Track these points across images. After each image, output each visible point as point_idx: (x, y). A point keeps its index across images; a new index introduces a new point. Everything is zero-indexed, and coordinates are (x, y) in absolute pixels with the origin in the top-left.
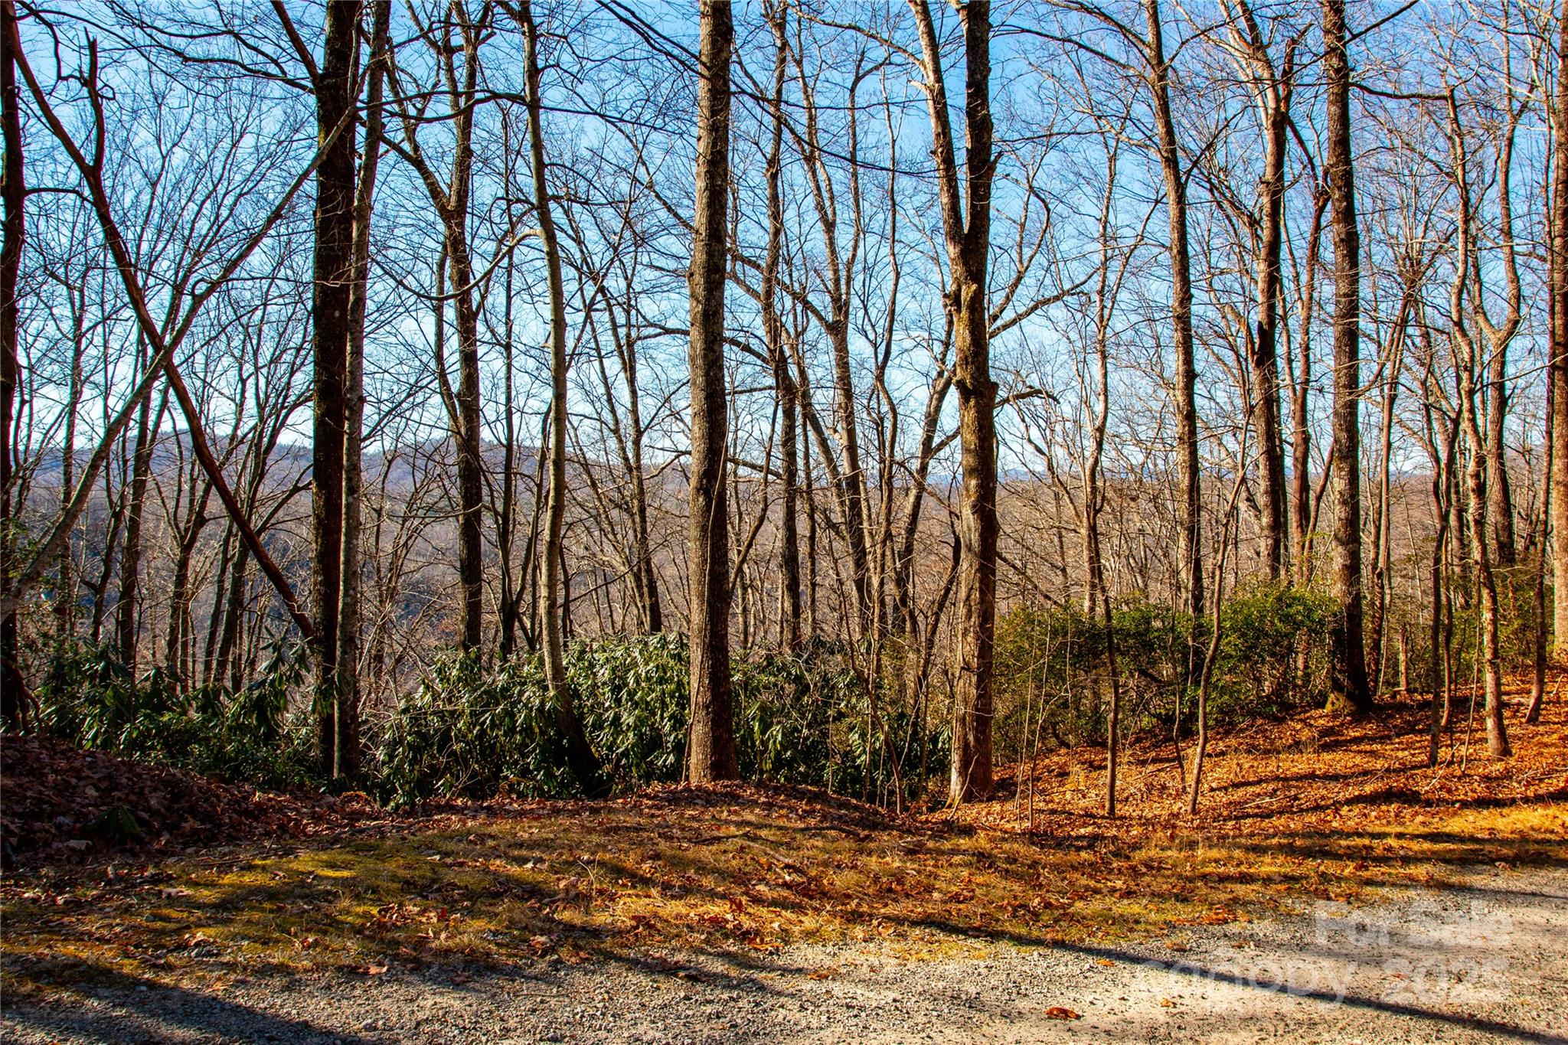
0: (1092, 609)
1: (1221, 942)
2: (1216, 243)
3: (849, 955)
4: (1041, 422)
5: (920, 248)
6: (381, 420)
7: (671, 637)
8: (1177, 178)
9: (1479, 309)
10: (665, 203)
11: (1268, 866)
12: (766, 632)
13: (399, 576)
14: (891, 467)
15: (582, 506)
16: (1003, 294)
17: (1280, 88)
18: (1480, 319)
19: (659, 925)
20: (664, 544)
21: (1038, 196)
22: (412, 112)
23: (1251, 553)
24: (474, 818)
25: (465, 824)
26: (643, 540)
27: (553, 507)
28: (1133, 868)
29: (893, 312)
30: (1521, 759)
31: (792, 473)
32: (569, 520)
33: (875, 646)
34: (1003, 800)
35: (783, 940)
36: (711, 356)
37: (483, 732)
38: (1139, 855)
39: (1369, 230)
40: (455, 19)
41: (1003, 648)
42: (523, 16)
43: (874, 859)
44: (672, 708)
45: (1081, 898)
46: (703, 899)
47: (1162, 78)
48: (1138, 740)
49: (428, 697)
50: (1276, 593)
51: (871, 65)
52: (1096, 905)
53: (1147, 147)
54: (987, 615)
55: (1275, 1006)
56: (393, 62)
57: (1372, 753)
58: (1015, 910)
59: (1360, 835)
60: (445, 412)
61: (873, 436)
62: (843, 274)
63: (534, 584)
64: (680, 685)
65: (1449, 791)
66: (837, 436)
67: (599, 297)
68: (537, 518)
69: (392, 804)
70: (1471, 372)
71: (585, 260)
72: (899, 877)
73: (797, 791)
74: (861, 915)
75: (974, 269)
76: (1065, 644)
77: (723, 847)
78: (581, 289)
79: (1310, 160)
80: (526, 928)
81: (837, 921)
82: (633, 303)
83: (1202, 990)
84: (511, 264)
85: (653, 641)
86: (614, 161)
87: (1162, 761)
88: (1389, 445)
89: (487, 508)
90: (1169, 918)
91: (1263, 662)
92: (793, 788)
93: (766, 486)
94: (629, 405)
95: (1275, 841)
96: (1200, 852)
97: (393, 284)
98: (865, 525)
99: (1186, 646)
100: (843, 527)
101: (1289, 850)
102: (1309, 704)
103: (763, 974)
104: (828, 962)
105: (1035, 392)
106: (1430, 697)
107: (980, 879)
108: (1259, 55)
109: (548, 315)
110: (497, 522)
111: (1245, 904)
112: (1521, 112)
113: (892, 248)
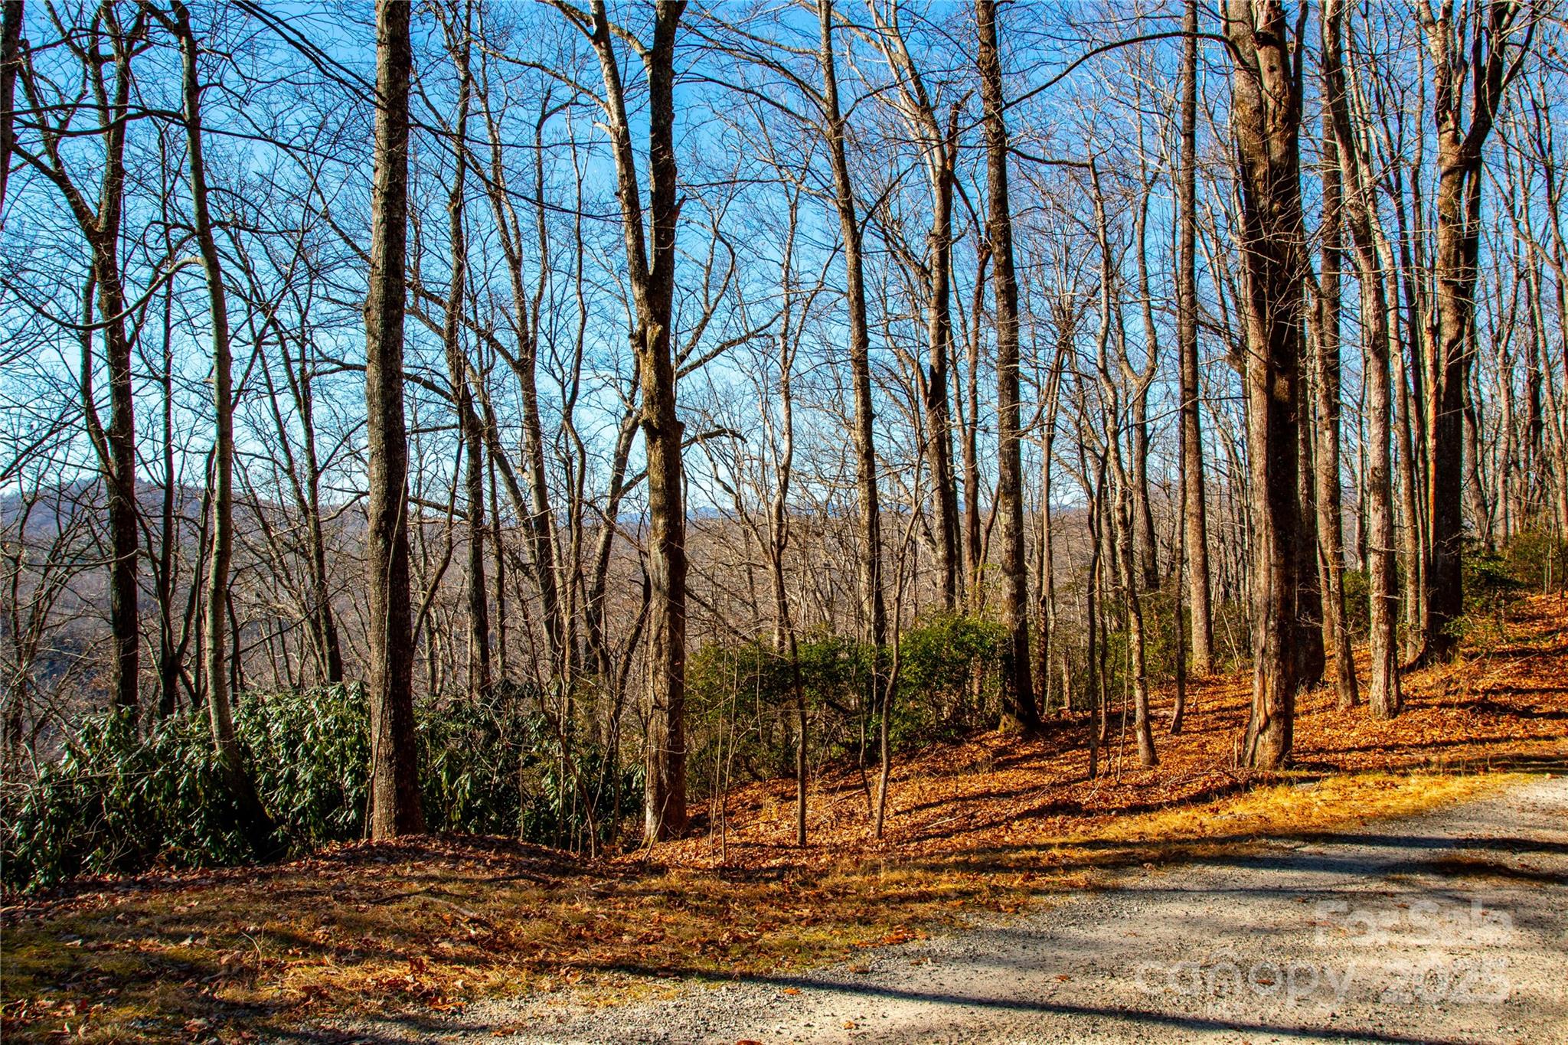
0: (781, 643)
1: (902, 961)
2: (891, 290)
3: (535, 1007)
4: (730, 461)
5: (606, 287)
6: (18, 459)
7: (352, 686)
8: (854, 228)
9: (1124, 357)
10: (342, 234)
11: (945, 883)
12: (455, 678)
13: (40, 631)
14: (580, 506)
15: (252, 550)
16: (690, 334)
17: (946, 148)
18: (1124, 366)
19: (332, 994)
20: (344, 588)
21: (723, 240)
22: (53, 124)
23: (928, 585)
24: (126, 894)
25: (113, 903)
26: (321, 587)
27: (218, 553)
28: (820, 896)
29: (580, 351)
30: (1167, 767)
31: (478, 513)
32: (239, 566)
33: (566, 688)
34: (699, 836)
35: (467, 998)
36: (389, 394)
37: (139, 799)
38: (825, 883)
39: (1027, 282)
40: (104, 27)
41: (694, 685)
42: (181, 29)
43: (563, 905)
44: (353, 761)
45: (769, 929)
46: (381, 962)
47: (838, 132)
48: (828, 769)
49: (74, 764)
50: (951, 623)
51: (557, 105)
52: (784, 935)
53: (825, 197)
54: (677, 653)
55: (950, 1017)
56: (30, 67)
57: (1041, 769)
58: (704, 946)
59: (1028, 848)
60: (94, 451)
61: (561, 474)
62: (530, 312)
63: (199, 636)
64: (361, 737)
65: (1106, 800)
66: (525, 476)
67: (270, 330)
68: (201, 565)
69: (31, 885)
70: (1115, 414)
71: (254, 290)
72: (589, 922)
73: (486, 840)
74: (549, 965)
75: (659, 310)
76: (755, 678)
77: (404, 905)
78: (250, 320)
79: (974, 216)
80: (181, 1011)
81: (523, 974)
82: (308, 336)
83: (883, 1009)
84: (169, 293)
85: (332, 691)
86: (286, 188)
87: (850, 788)
88: (1049, 481)
89: (143, 554)
90: (853, 942)
91: (941, 688)
92: (482, 839)
93: (451, 527)
94: (304, 444)
95: (952, 859)
96: (882, 875)
97: (31, 311)
98: (556, 564)
99: (870, 676)
100: (532, 567)
101: (965, 867)
102: (984, 727)
103: (445, 1036)
104: (514, 1017)
105: (721, 432)
106: (1089, 714)
107: (671, 918)
108: (926, 117)
109: (211, 348)
110: (155, 569)
111: (924, 922)
112: (1153, 181)
113: (579, 287)
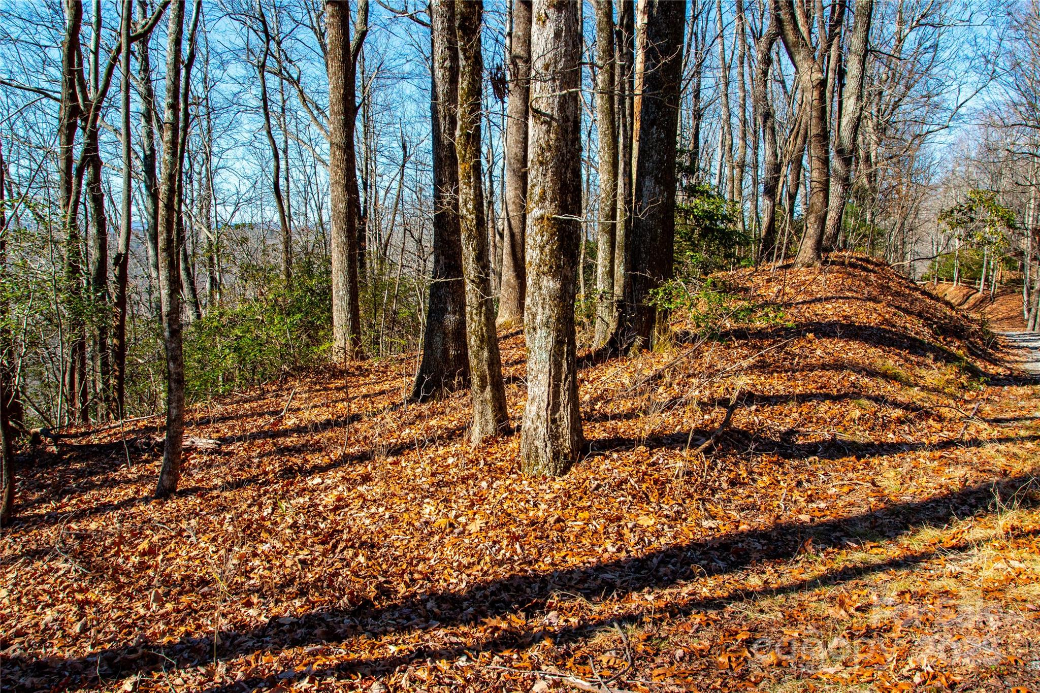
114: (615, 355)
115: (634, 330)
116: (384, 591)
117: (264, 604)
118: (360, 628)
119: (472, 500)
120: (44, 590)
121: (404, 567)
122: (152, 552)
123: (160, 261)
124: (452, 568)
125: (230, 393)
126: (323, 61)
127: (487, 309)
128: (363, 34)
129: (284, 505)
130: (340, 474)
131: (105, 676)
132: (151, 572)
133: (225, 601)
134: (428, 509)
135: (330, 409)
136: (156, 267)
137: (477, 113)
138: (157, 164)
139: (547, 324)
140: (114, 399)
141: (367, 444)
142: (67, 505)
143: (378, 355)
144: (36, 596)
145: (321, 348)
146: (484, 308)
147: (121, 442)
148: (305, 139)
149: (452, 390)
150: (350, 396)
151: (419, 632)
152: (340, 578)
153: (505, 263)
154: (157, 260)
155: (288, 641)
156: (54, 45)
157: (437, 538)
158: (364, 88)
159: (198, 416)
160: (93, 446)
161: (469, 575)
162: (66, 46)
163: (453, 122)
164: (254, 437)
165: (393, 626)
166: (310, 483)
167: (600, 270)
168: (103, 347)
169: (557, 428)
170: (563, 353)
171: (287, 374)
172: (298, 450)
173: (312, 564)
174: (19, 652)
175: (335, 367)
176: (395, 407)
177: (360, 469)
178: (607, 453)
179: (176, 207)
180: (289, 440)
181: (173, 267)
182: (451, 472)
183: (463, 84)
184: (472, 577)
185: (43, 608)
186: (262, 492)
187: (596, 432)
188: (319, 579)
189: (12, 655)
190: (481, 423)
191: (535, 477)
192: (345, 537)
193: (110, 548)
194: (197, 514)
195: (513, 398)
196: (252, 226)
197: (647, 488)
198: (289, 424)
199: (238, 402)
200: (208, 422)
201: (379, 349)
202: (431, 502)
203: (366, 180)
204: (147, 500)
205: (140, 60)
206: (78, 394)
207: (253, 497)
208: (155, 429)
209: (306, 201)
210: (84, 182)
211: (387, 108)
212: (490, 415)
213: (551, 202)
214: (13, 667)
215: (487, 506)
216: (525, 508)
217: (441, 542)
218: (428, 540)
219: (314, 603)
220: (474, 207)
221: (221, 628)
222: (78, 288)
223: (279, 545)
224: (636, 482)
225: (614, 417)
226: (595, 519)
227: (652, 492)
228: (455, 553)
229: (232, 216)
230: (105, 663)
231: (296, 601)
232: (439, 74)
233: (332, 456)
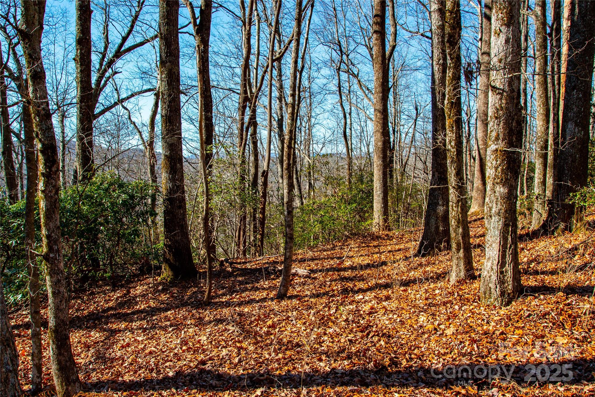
114: (545, 233)
115: (559, 219)
116: (394, 363)
117: (328, 361)
118: (379, 381)
119: (449, 316)
120: (222, 339)
121: (406, 350)
122: (273, 326)
123: (284, 175)
124: (434, 354)
125: (316, 246)
126: (371, 63)
127: (462, 203)
128: (394, 47)
129: (342, 308)
130: (373, 294)
131: (248, 386)
132: (272, 337)
133: (308, 356)
134: (422, 319)
135: (370, 258)
136: (282, 177)
137: (457, 90)
138: (284, 123)
139: (498, 214)
140: (259, 245)
141: (389, 279)
142: (235, 298)
143: (398, 228)
144: (219, 342)
145: (366, 223)
146: (460, 203)
147: (261, 268)
148: (361, 107)
149: (440, 250)
150: (382, 251)
151: (412, 388)
152: (370, 352)
153: (476, 176)
154: (283, 174)
155: (340, 382)
156: (238, 66)
157: (426, 336)
158: (394, 77)
159: (300, 257)
160: (248, 269)
161: (444, 360)
162: (243, 67)
163: (444, 95)
164: (328, 270)
165: (398, 382)
166: (357, 298)
167: (537, 181)
168: (255, 219)
169: (504, 276)
170: (509, 231)
171: (348, 237)
172: (351, 279)
173: (355, 343)
174: (210, 368)
175: (374, 234)
176: (407, 258)
177: (385, 292)
178: (537, 295)
179: (293, 146)
180: (346, 273)
181: (290, 178)
182: (437, 298)
183: (449, 74)
184: (446, 361)
185: (222, 348)
186: (331, 300)
187: (531, 282)
188: (358, 351)
189: (207, 369)
190: (456, 271)
191: (488, 306)
192: (374, 329)
193: (254, 322)
194: (297, 309)
195: (478, 257)
196: (331, 155)
197: (563, 319)
198: (347, 264)
199: (320, 251)
200: (305, 260)
201: (399, 225)
202: (425, 314)
203: (395, 128)
204: (272, 299)
205: (277, 70)
206: (242, 242)
207: (326, 303)
208: (278, 262)
209: (361, 141)
210: (249, 134)
211: (407, 87)
212: (462, 267)
213: (503, 141)
214: (208, 374)
215: (458, 321)
216: (481, 324)
217: (429, 338)
218: (421, 337)
219: (355, 364)
220: (455, 144)
221: (305, 370)
222: (244, 188)
223: (338, 330)
224: (555, 315)
225: (543, 273)
226: (526, 335)
227: (567, 322)
228: (437, 345)
229: (321, 150)
230: (249, 379)
231: (345, 361)
232: (436, 68)
233: (369, 284)
